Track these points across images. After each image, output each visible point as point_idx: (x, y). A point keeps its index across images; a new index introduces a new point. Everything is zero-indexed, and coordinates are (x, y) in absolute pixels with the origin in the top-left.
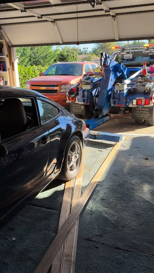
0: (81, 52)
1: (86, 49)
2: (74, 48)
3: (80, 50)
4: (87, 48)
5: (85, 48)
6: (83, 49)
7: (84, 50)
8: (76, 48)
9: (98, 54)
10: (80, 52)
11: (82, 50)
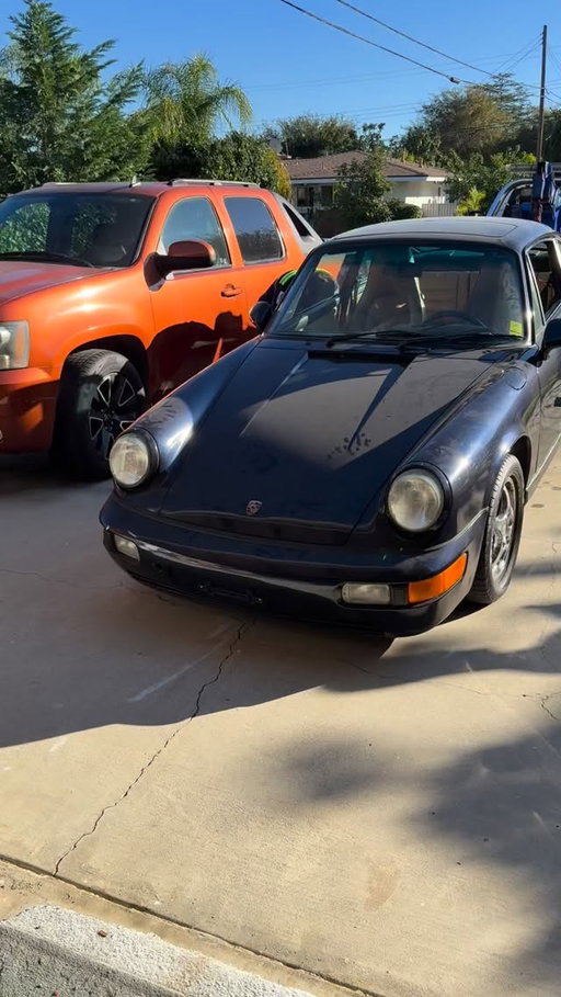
0: (354, 143)
1: (376, 131)
2: (333, 125)
3: (352, 134)
4: (381, 126)
5: (372, 127)
6: (365, 130)
7: (367, 133)
8: (337, 125)
9: (423, 150)
10: (351, 141)
11: (359, 133)
